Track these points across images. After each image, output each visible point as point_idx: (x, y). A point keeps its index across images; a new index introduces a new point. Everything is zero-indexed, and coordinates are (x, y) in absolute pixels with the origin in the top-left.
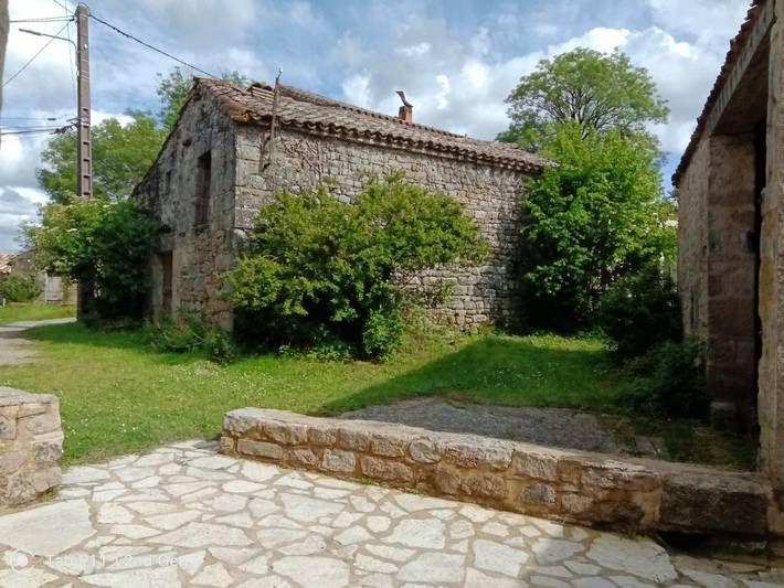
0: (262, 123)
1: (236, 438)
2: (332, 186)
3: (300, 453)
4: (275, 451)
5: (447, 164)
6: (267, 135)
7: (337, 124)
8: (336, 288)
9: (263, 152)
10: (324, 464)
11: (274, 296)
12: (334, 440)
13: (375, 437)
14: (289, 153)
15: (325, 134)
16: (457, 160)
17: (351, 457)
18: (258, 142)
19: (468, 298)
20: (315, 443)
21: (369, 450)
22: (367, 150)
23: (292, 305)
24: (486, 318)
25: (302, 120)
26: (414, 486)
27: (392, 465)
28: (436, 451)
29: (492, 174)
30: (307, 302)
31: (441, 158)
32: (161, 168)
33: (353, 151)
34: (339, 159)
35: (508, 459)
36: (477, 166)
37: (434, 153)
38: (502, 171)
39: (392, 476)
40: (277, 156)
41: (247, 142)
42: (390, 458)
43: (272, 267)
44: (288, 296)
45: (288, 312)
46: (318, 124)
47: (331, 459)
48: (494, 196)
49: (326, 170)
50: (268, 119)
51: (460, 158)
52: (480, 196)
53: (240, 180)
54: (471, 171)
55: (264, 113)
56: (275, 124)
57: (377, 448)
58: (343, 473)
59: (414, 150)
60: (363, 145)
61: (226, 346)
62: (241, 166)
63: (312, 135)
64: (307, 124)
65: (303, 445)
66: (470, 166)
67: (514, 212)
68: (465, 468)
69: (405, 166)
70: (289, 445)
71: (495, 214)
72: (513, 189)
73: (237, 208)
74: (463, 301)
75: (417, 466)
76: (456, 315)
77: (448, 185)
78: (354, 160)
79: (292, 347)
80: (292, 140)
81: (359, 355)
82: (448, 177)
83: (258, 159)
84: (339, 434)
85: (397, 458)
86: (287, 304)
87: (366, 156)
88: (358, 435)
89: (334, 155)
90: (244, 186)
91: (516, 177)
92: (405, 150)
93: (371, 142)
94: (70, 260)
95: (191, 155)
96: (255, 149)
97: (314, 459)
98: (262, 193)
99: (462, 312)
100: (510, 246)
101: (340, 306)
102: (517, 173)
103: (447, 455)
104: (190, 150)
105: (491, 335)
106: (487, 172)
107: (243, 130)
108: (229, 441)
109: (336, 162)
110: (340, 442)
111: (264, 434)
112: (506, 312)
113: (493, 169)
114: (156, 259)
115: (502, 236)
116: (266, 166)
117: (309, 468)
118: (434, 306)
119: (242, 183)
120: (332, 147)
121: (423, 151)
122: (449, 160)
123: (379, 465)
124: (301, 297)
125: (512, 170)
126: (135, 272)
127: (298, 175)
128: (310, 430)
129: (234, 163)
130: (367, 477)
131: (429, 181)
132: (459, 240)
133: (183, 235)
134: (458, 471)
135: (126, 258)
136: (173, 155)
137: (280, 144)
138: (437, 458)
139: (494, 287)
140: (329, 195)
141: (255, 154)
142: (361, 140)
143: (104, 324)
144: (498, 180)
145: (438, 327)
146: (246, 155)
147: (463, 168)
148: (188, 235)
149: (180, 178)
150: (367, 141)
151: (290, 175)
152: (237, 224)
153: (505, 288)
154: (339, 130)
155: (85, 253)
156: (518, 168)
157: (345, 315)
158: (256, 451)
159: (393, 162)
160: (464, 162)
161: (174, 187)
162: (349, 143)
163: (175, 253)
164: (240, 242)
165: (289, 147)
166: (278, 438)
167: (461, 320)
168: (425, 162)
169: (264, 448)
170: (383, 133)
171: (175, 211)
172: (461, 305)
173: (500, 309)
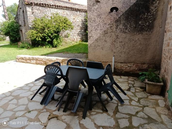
0: (31, 4)
1: (18, 59)
2: (47, 16)
3: (28, 61)
4: (24, 61)
5: (70, 11)
6: (32, 6)
7: (46, 4)
8: (46, 35)
9: (32, 10)
10: (31, 62)
11: (35, 37)
12: (32, 59)
13: (38, 58)
14: (38, 10)
15: (44, 6)
16: (72, 10)
17: (35, 61)
18: (31, 8)
19: (76, 36)
20: (30, 59)
21: (37, 60)
22: (53, 9)
23: (38, 39)
24: (80, 40)
25: (39, 3)
26: (44, 64)
27: (40, 62)
28: (46, 59)
29: (80, 13)
30: (41, 38)
31: (69, 10)
32: (18, 13)
33: (51, 9)
34: (48, 11)
35: (55, 60)
36: (76, 11)
37: (67, 9)
38: (82, 12)
39: (41, 63)
40: (35, 10)
41: (28, 8)
42: (40, 61)
43: (35, 32)
44: (37, 37)
45: (38, 40)
46: (42, 4)
47: (32, 62)
48: (80, 17)
49: (46, 13)
50: (32, 3)
51: (73, 9)
52: (78, 17)
53: (28, 16)
54: (75, 12)
55: (31, 2)
56: (33, 4)
57: (38, 59)
58: (34, 63)
59: (63, 8)
60: (53, 8)
61: (29, 46)
62: (28, 13)
63: (42, 6)
64: (40, 4)
65: (28, 60)
66: (75, 11)
67: (84, 20)
68: (50, 61)
69: (62, 12)
70: (26, 60)
71: (81, 20)
72: (84, 15)
73: (29, 21)
74: (76, 37)
75: (44, 62)
76: (74, 39)
77: (71, 15)
78: (51, 11)
79: (41, 46)
80: (38, 7)
81: (53, 47)
82: (71, 13)
83: (31, 11)
84: (33, 58)
85: (41, 61)
86: (37, 38)
87: (53, 10)
88: (35, 58)
89: (47, 10)
90: (29, 17)
91: (85, 13)
92: (61, 8)
93: (54, 7)
94: (4, 32)
95: (21, 11)
96: (30, 9)
97: (30, 62)
98: (33, 18)
99: (75, 39)
100: (84, 26)
101: (48, 38)
102: (85, 12)
103: (48, 60)
104: (21, 10)
105: (81, 42)
106: (79, 12)
107: (27, 6)
108: (18, 60)
109: (47, 11)
110: (33, 59)
111: (22, 59)
112: (84, 38)
113: (80, 11)
114: (20, 31)
115: (82, 25)
116: (33, 13)
117: (29, 63)
118: (67, 38)
119: (29, 16)
120: (46, 8)
121: (65, 8)
122: (71, 10)
123: (39, 62)
124: (40, 37)
125: (83, 12)
126: (17, 34)
127: (40, 14)
128: (29, 57)
129: (27, 12)
130: (37, 64)
131: (67, 14)
132: (67, 25)
133: (23, 27)
134: (49, 62)
135: (15, 31)
136: (19, 11)
137: (35, 8)
138: (46, 60)
139: (81, 34)
140: (47, 18)
141: (31, 10)
142: (52, 7)
143: (13, 44)
144: (81, 14)
145: (71, 42)
146: (29, 11)
147: (74, 11)
148: (23, 26)
149: (21, 15)
150: (53, 7)
151: (38, 14)
152: (29, 24)
153: (84, 34)
154: (47, 5)
155: (6, 31)
156: (85, 11)
157: (48, 40)
158: (22, 61)
159: (59, 11)
160: (74, 10)
161: (20, 17)
162: (50, 8)
163: (22, 30)
164: (30, 28)
165: (37, 9)
166: (24, 59)
167: (75, 40)
168: (66, 11)
169: (23, 61)
170: (56, 5)
171: (21, 22)
172: (75, 37)
173: (83, 38)
